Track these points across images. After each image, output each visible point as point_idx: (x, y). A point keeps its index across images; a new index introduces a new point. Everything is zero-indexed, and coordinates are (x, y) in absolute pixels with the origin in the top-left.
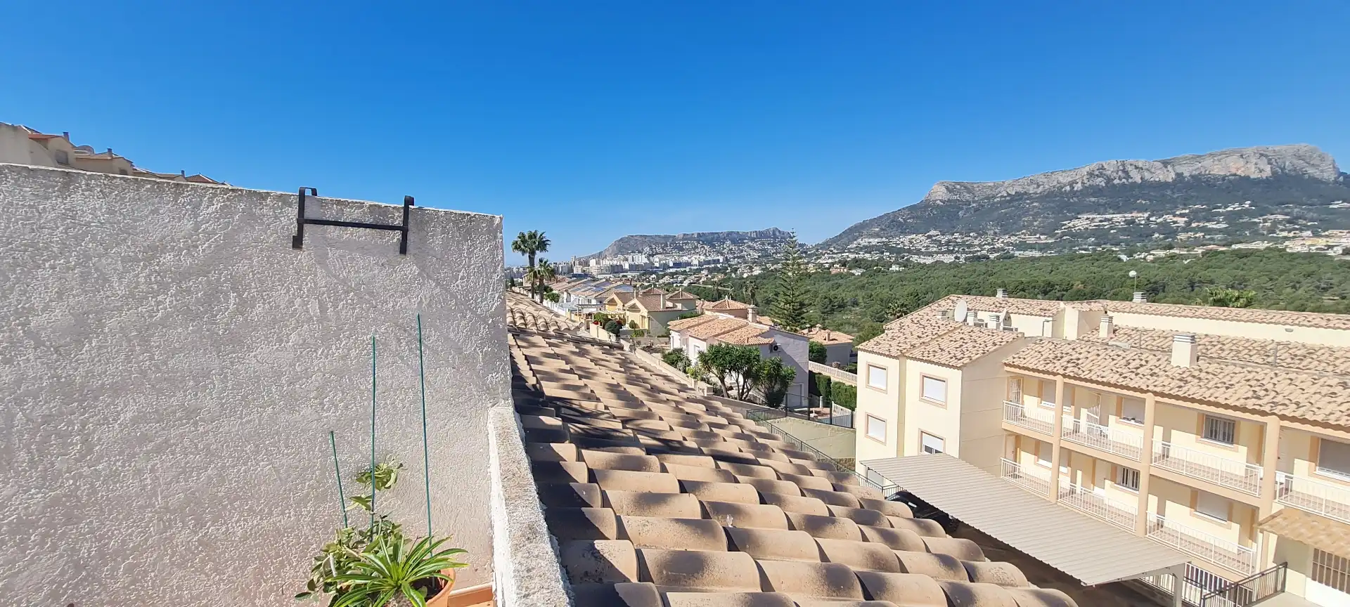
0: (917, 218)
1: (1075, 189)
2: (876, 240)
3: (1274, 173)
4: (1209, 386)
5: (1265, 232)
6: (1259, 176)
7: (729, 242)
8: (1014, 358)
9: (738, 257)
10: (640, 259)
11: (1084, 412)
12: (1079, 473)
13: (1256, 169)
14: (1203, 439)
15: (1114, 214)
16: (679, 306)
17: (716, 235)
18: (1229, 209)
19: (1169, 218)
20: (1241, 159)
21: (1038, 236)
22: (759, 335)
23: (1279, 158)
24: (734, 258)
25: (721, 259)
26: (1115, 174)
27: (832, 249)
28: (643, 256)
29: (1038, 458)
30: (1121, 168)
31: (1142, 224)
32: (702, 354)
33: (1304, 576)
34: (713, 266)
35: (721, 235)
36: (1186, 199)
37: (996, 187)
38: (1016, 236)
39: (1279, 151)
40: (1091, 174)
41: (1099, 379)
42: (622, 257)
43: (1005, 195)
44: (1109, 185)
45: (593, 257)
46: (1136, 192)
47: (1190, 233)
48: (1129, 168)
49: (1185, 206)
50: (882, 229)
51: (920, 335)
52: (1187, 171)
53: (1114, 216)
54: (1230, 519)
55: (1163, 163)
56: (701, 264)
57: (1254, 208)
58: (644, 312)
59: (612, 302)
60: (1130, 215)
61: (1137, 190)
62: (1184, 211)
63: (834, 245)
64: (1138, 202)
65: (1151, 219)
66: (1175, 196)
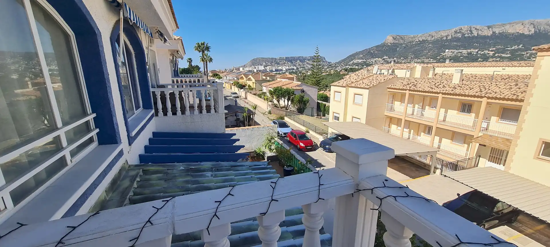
0: (379, 51)
1: (448, 39)
2: (361, 61)
3: (535, 32)
4: (464, 89)
5: (526, 59)
6: (528, 33)
7: (299, 61)
8: (392, 85)
9: (302, 68)
10: (261, 67)
11: (417, 106)
12: (412, 131)
13: (527, 30)
14: (460, 113)
15: (463, 50)
16: (268, 78)
17: (293, 58)
18: (513, 48)
19: (486, 52)
20: (522, 26)
21: (429, 59)
22: (297, 86)
23: (539, 25)
24: (301, 68)
25: (295, 68)
26: (466, 32)
27: (342, 64)
28: (262, 66)
29: (398, 126)
30: (469, 29)
31: (474, 55)
32: (270, 91)
33: (486, 159)
34: (292, 71)
35: (295, 58)
36: (495, 44)
37: (414, 37)
38: (420, 59)
39: (540, 22)
40: (456, 32)
41: (423, 90)
42: (254, 67)
43: (418, 41)
44: (463, 37)
45: (242, 67)
46: (474, 40)
47: (494, 59)
48: (473, 29)
49: (494, 46)
50: (364, 56)
51: (356, 79)
52: (497, 31)
53: (463, 51)
54: (464, 143)
55: (488, 27)
56: (286, 70)
57: (523, 48)
58: (254, 80)
59: (242, 78)
60: (470, 50)
61: (474, 39)
62: (493, 49)
63: (343, 62)
64: (474, 44)
65: (479, 52)
66: (491, 42)
